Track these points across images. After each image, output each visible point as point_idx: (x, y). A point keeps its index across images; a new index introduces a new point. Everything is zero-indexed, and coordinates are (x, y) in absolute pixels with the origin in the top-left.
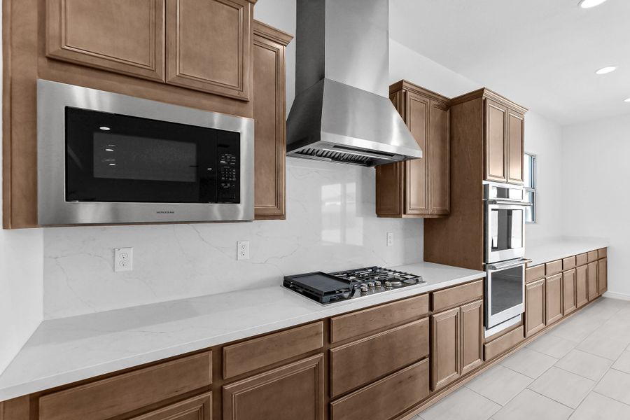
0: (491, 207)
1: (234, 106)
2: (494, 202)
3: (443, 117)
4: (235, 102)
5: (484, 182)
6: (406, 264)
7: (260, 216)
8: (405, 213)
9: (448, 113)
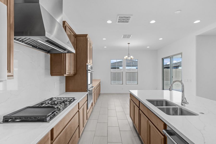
0: (89, 71)
2: (89, 70)
3: (75, 40)
5: (87, 64)
6: (60, 94)
8: (65, 74)
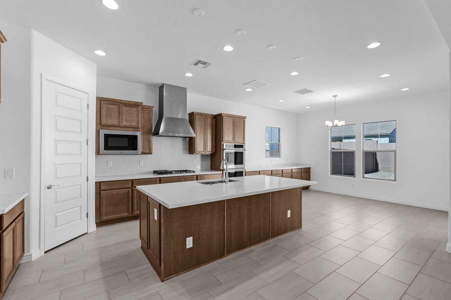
1: (136, 130)
4: (136, 128)
5: (223, 143)
7: (143, 153)
8: (195, 153)
9: (214, 119)
